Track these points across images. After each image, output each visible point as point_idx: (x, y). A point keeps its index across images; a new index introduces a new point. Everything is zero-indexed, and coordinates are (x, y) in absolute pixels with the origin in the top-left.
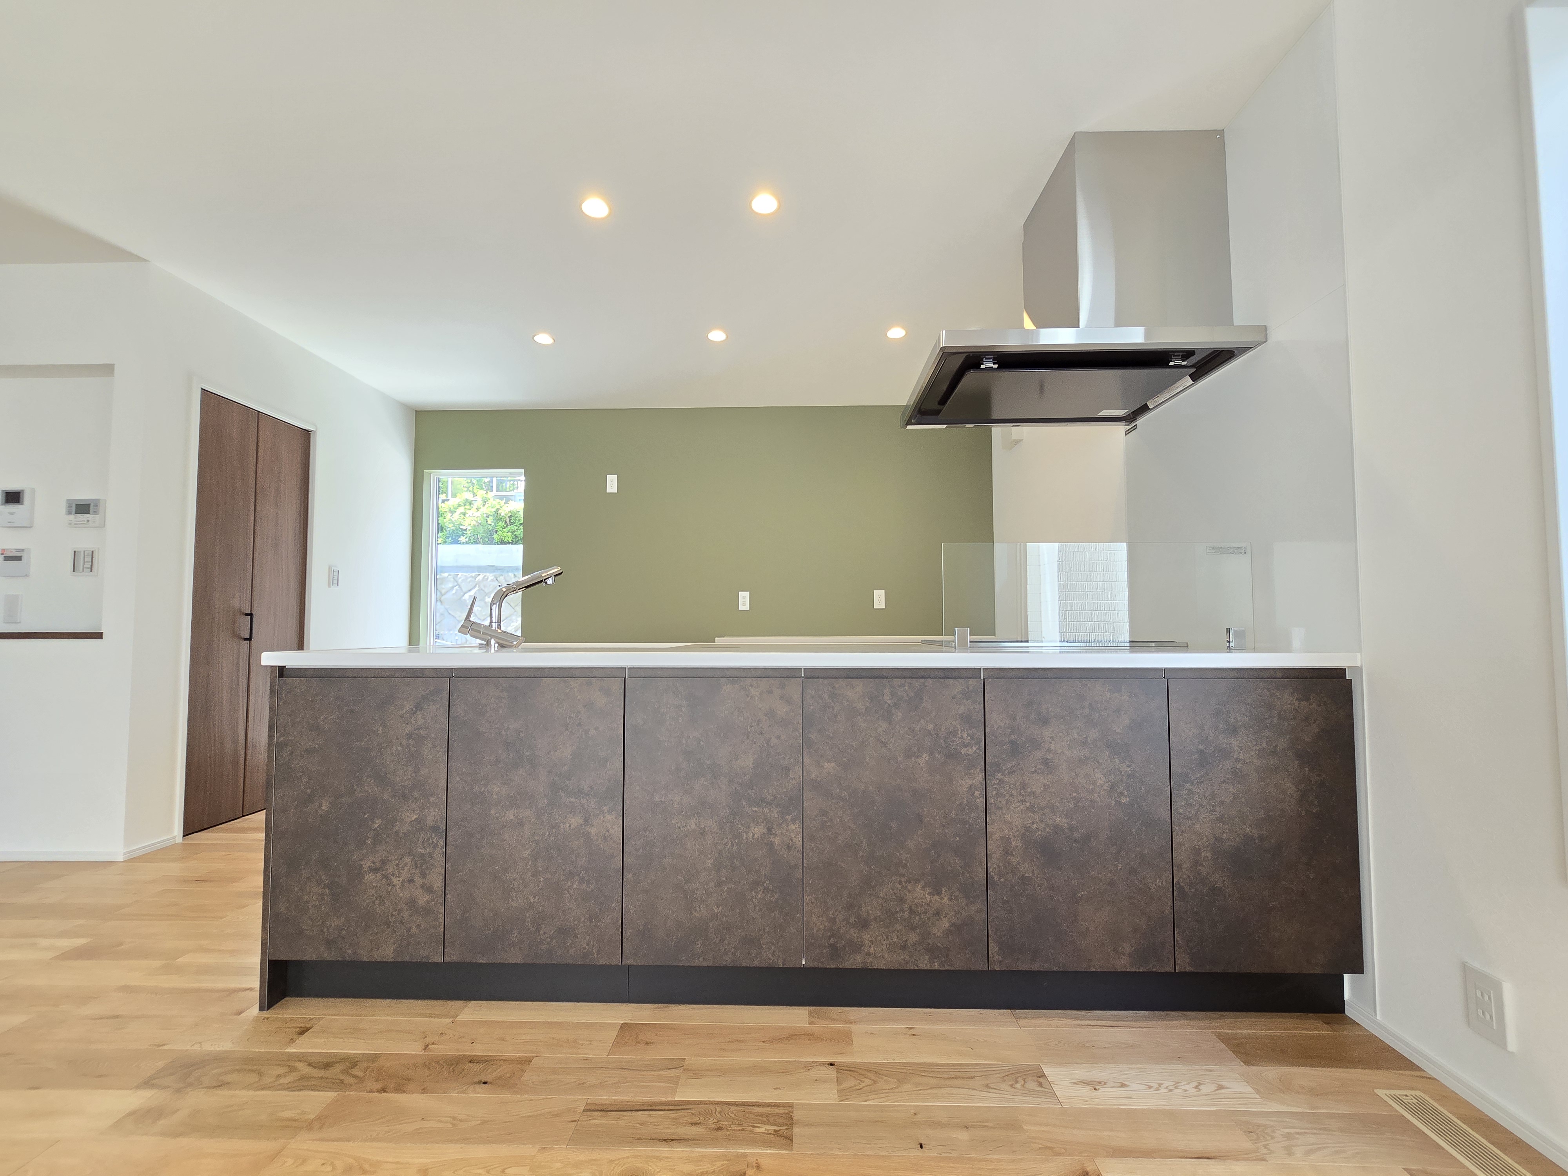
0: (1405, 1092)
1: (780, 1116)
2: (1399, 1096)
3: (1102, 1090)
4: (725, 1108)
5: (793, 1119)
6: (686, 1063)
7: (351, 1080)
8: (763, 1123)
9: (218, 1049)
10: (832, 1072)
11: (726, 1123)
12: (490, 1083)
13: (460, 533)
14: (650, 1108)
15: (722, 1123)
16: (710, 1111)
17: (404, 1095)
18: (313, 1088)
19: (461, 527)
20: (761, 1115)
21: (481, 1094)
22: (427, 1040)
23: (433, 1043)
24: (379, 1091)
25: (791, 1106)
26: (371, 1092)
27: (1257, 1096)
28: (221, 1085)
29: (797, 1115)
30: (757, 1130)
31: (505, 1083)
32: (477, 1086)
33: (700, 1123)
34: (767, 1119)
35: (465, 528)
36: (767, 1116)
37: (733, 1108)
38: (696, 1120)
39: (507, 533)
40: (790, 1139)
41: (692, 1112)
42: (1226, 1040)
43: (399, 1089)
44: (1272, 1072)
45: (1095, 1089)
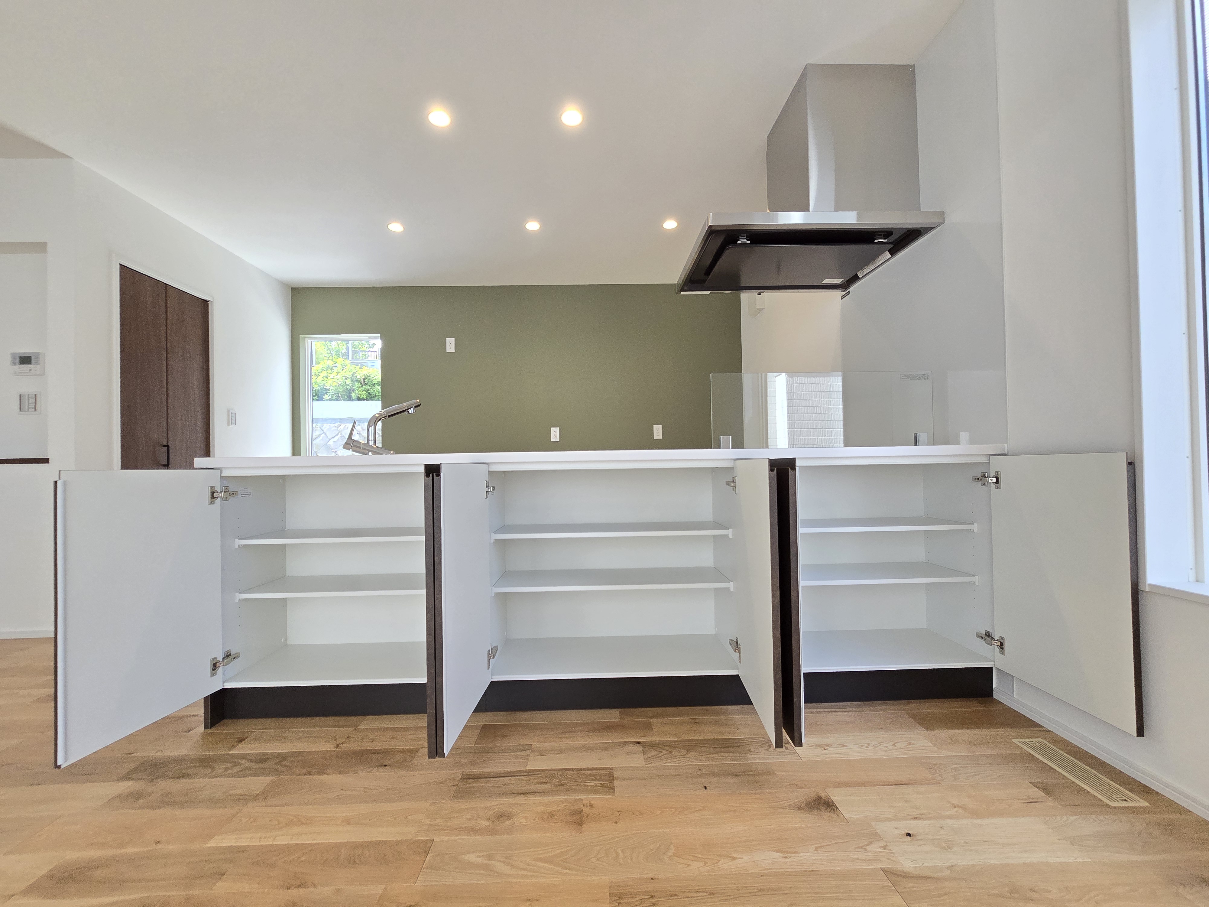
0: (1031, 740)
1: (605, 775)
2: (1028, 743)
3: (830, 749)
4: (565, 772)
5: (613, 776)
6: (533, 747)
7: (284, 769)
8: (592, 780)
9: (177, 754)
10: (639, 748)
11: (565, 781)
12: (389, 765)
13: (325, 392)
14: (509, 774)
15: (563, 781)
16: (553, 774)
17: (326, 776)
18: (255, 775)
19: (325, 387)
20: (590, 775)
21: (383, 773)
22: (338, 742)
23: (342, 743)
24: (305, 775)
25: (612, 769)
26: (299, 775)
27: (935, 748)
28: (183, 776)
29: (616, 774)
30: (588, 784)
31: (401, 765)
32: (379, 768)
33: (547, 782)
34: (595, 778)
35: (328, 388)
36: (595, 775)
37: (570, 772)
38: (543, 780)
39: (363, 391)
40: (613, 788)
41: (540, 776)
42: (913, 716)
43: (320, 772)
44: (944, 734)
45: (825, 749)
